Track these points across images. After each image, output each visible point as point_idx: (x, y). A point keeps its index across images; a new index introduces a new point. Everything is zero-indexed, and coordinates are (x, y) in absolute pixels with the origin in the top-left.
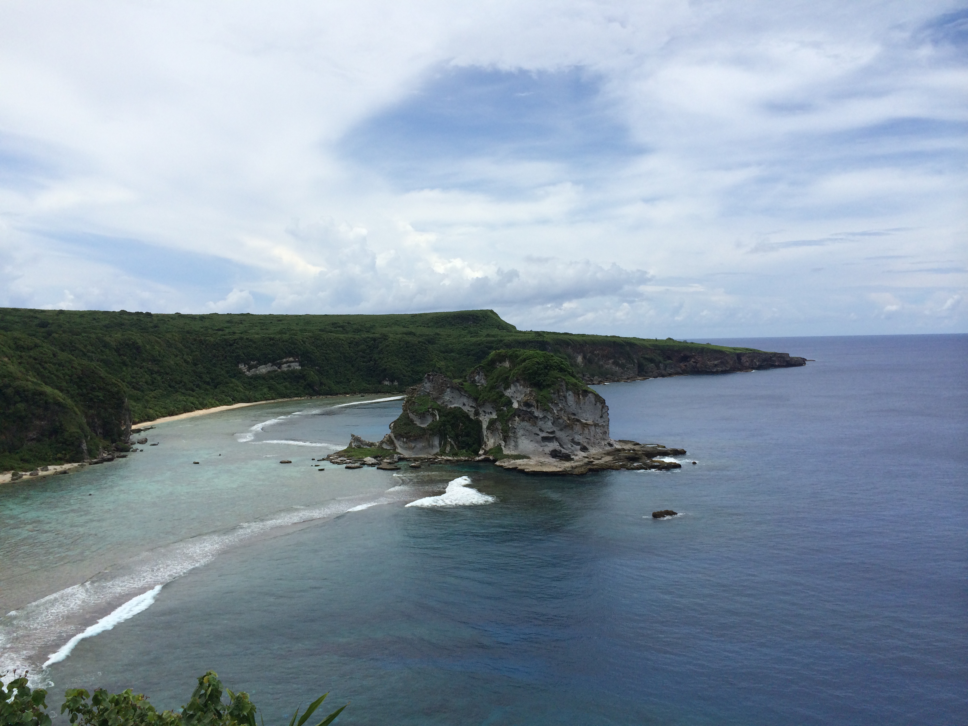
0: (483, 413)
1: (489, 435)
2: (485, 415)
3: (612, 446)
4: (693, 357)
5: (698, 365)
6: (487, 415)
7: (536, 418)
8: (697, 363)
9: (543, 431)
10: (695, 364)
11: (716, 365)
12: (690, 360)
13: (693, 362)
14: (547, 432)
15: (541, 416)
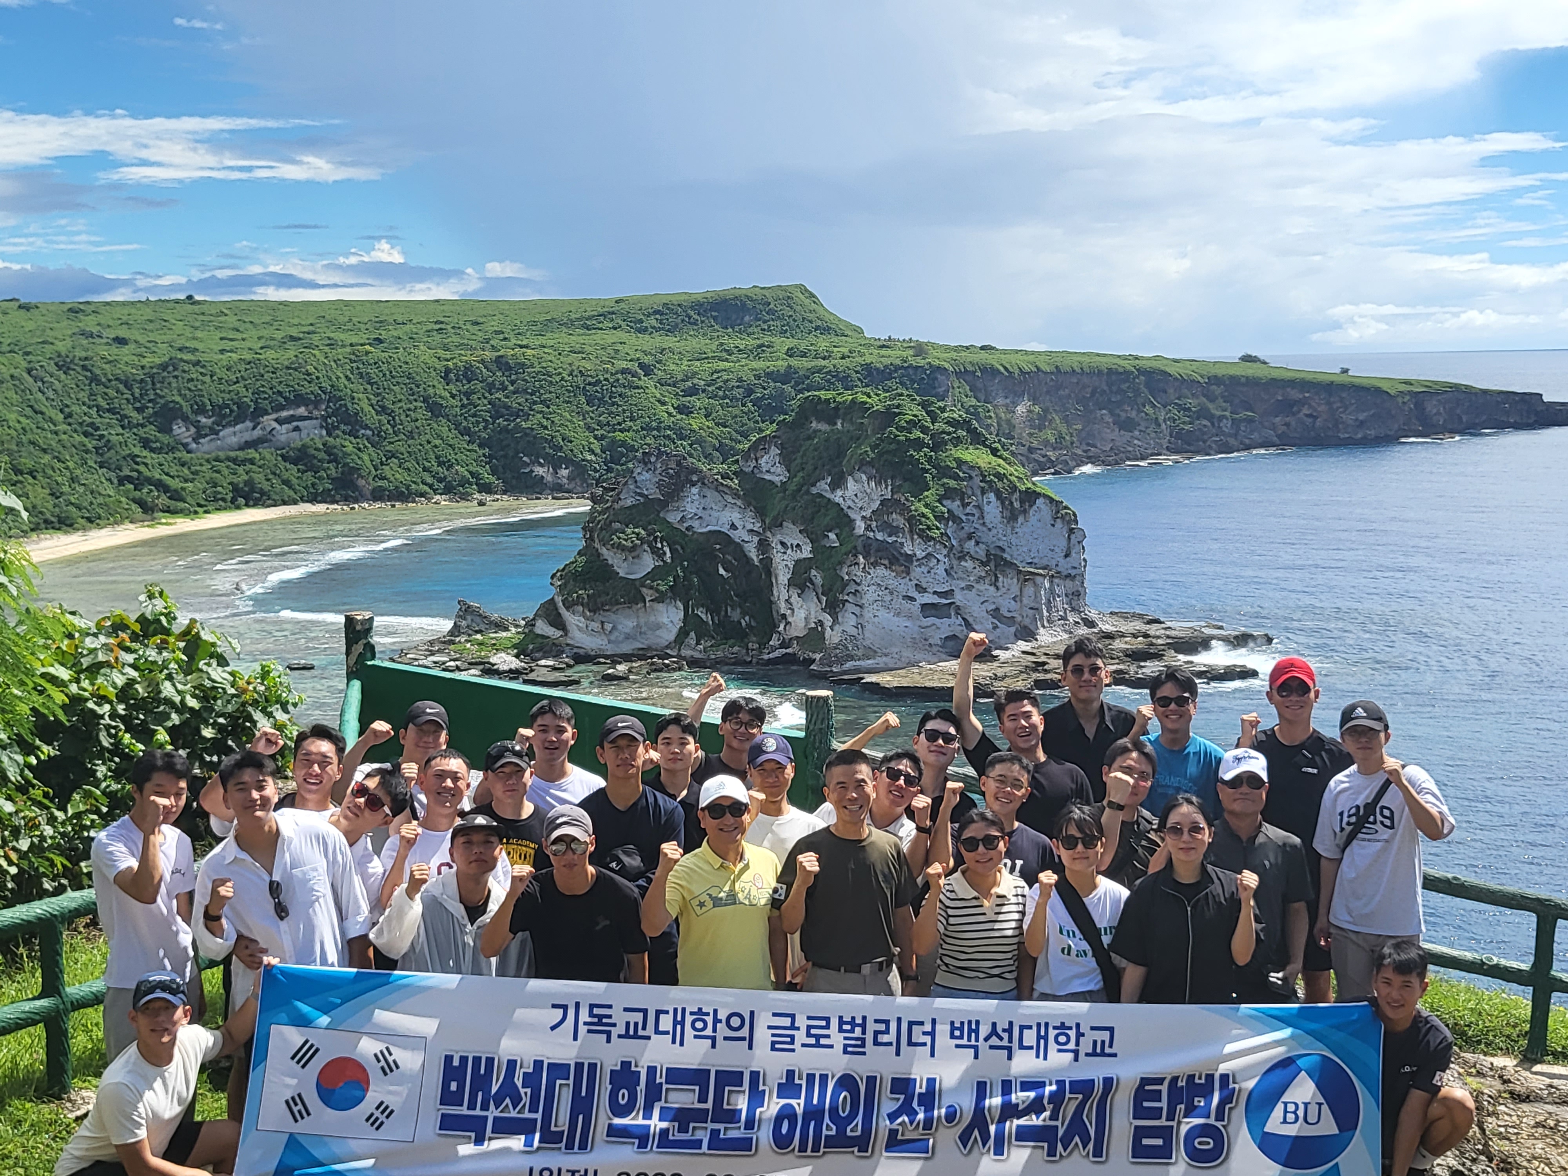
0: (779, 547)
1: (795, 599)
2: (785, 553)
3: (1094, 627)
4: (1302, 402)
5: (1319, 423)
6: (789, 551)
7: (909, 558)
8: (1316, 418)
9: (925, 590)
10: (1310, 420)
11: (1361, 424)
12: (1299, 411)
13: (1307, 415)
14: (935, 593)
15: (920, 554)
